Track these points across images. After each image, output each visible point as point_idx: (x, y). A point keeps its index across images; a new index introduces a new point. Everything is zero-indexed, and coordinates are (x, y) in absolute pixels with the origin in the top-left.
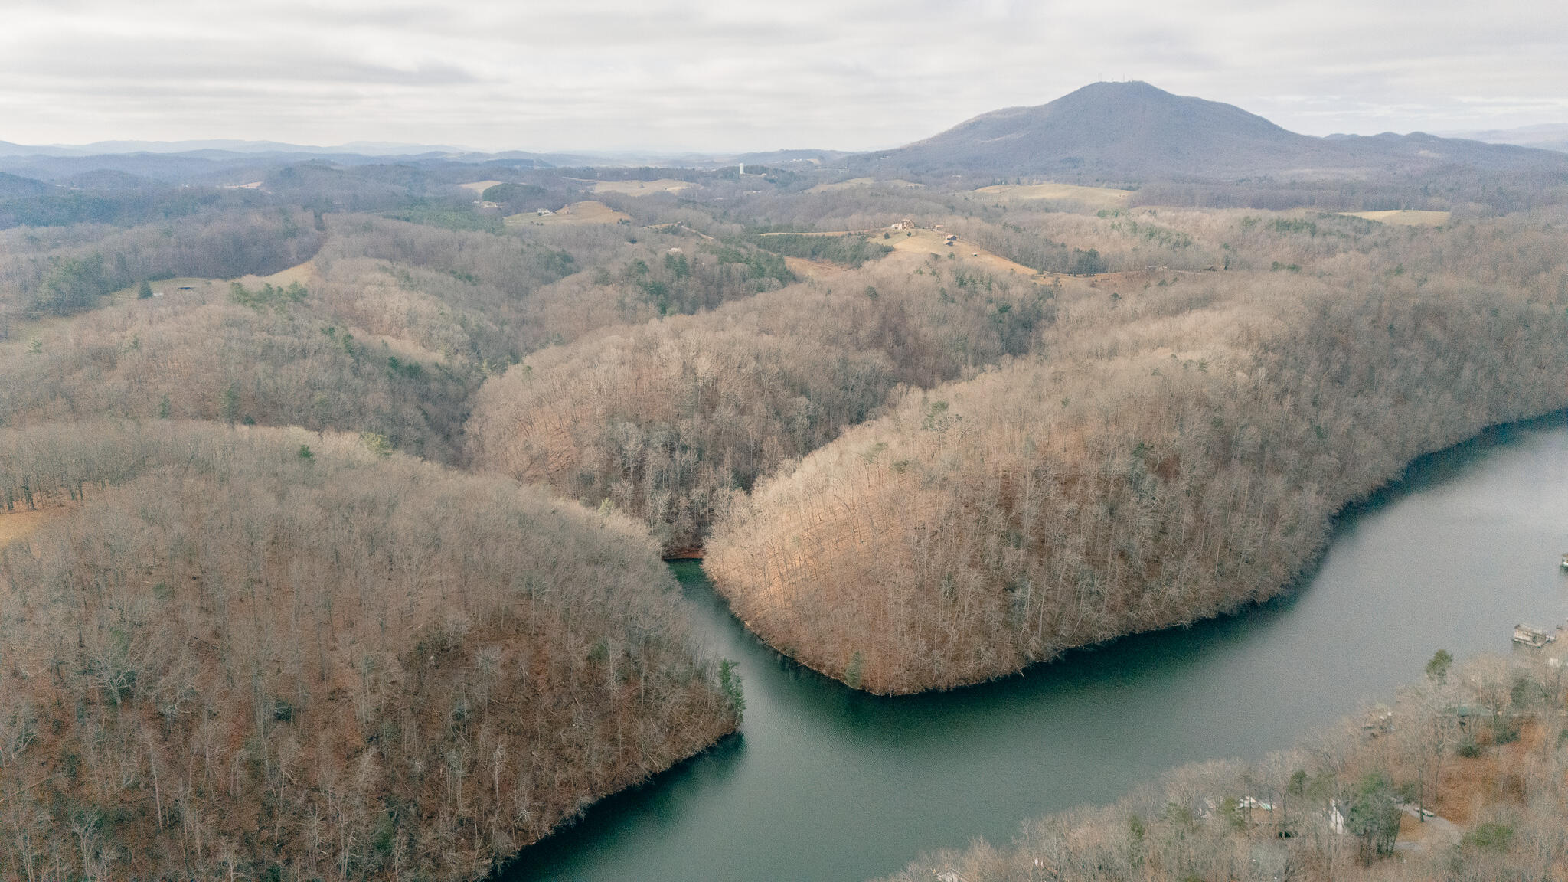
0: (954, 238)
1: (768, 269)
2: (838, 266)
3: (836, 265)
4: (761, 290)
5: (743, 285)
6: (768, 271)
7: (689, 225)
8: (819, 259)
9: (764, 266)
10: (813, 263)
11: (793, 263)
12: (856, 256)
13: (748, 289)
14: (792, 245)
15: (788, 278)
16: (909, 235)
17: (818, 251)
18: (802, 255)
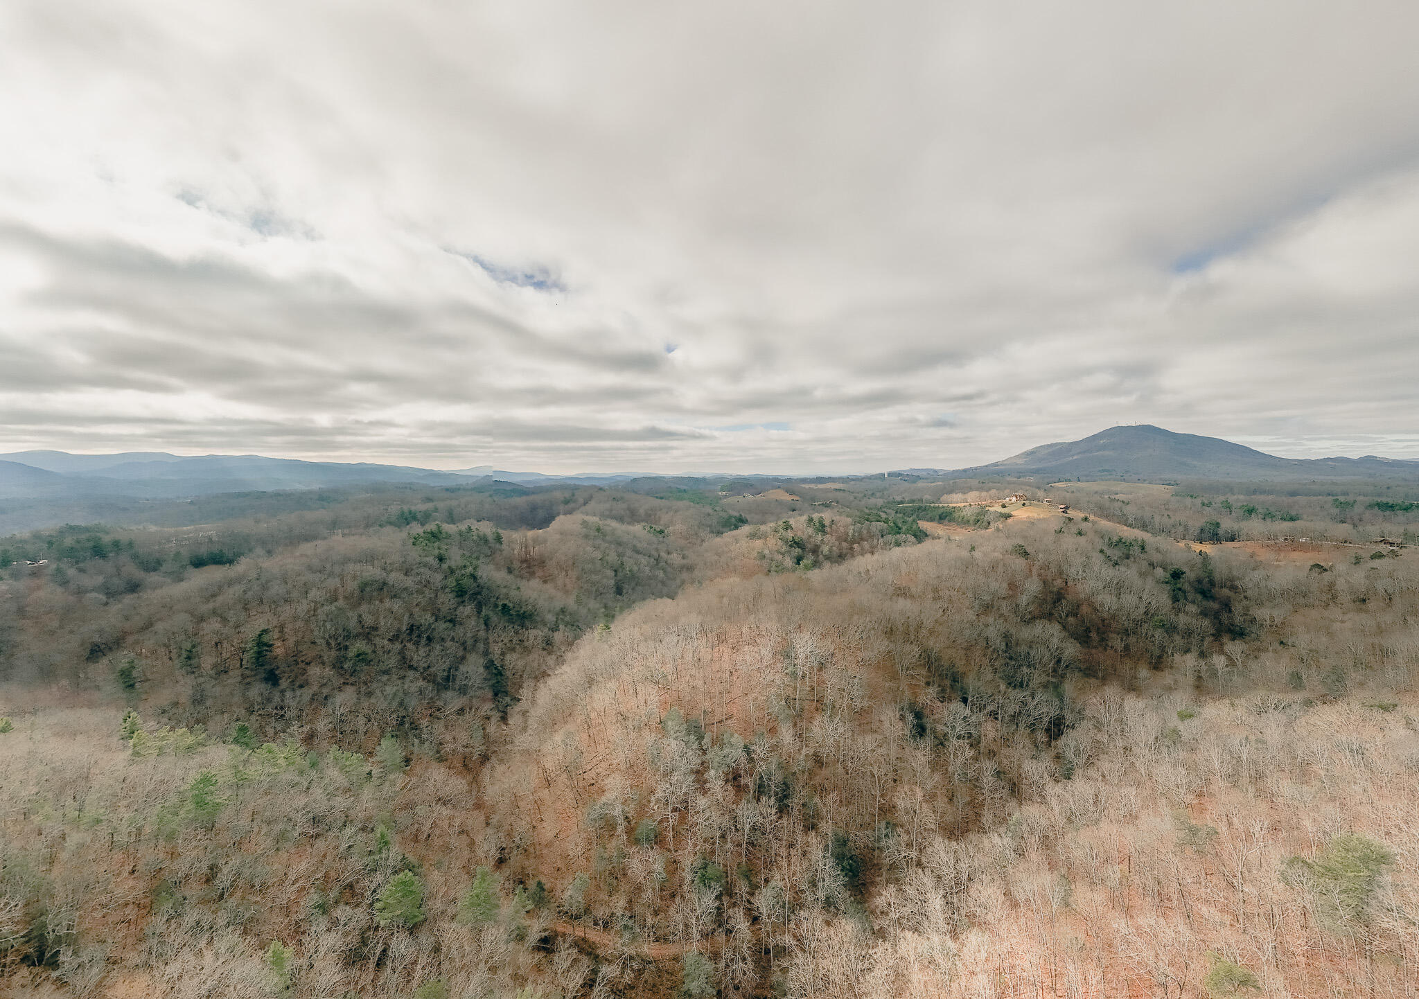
0: (1067, 508)
1: (904, 528)
2: (962, 528)
3: (961, 528)
4: (898, 544)
5: (881, 541)
6: (904, 529)
7: (837, 503)
8: (946, 522)
9: (900, 525)
10: (941, 525)
11: (924, 525)
12: (978, 521)
13: (885, 544)
14: (922, 511)
15: (920, 536)
16: (1024, 505)
17: (945, 517)
18: (931, 520)
